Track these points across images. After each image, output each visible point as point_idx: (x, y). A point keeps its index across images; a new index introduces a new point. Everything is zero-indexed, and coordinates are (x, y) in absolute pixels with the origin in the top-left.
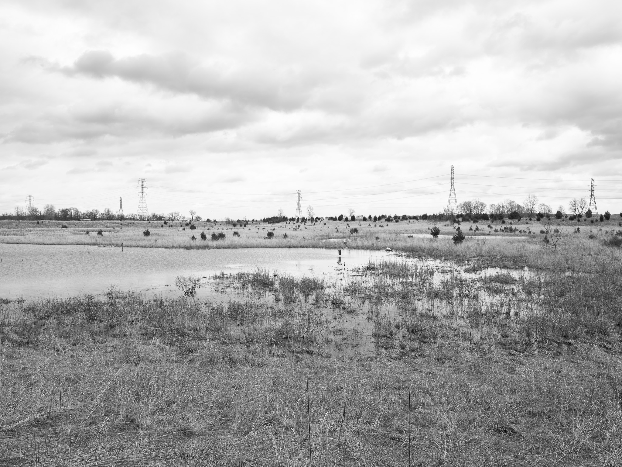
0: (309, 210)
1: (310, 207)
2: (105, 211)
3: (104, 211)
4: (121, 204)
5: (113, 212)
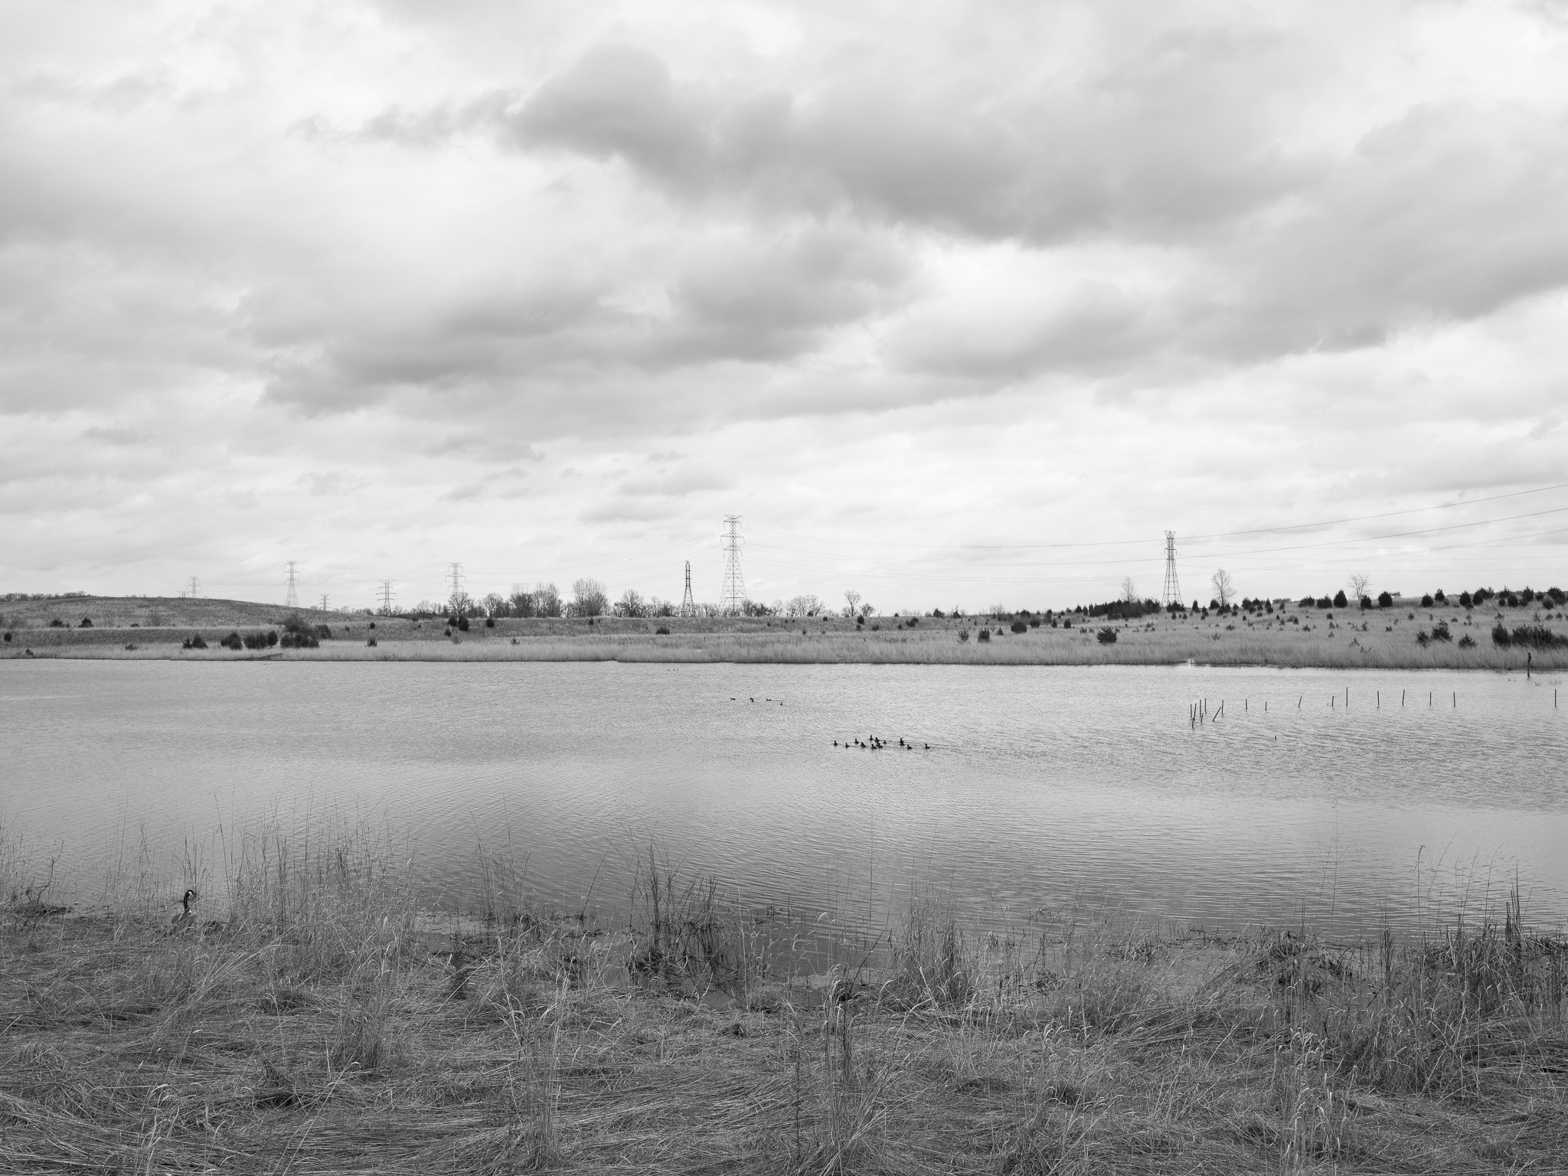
0: (1219, 582)
1: (1221, 573)
2: (625, 596)
3: (622, 596)
4: (688, 578)
5: (642, 599)
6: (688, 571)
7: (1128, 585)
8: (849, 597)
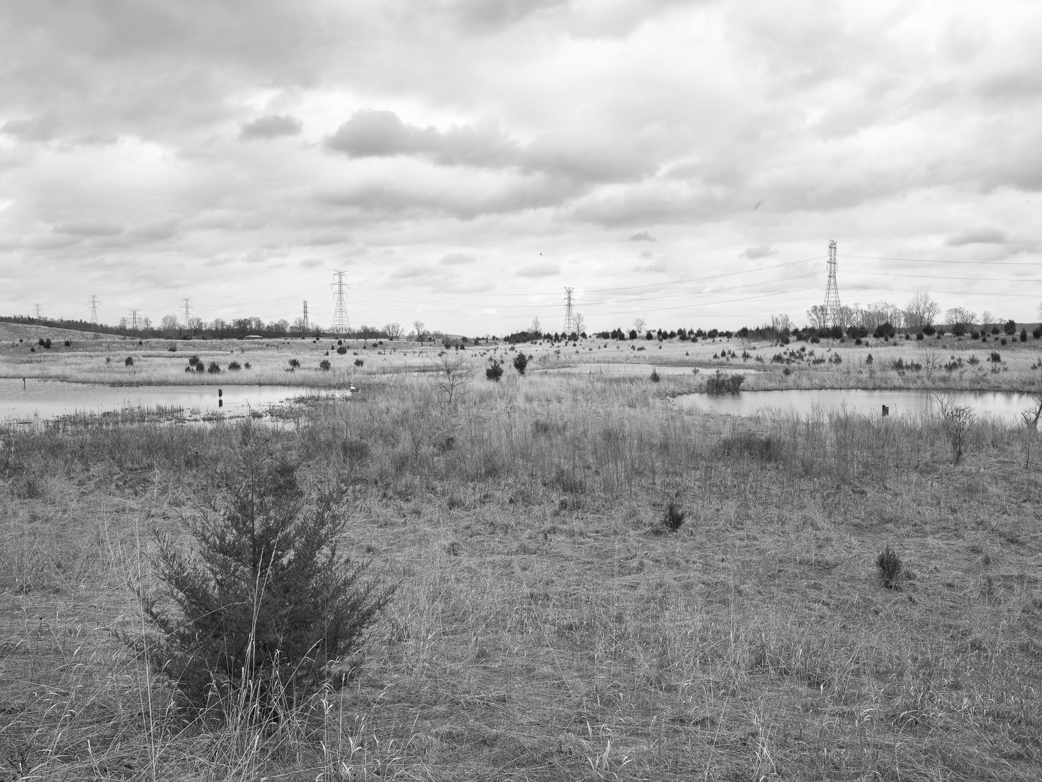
0: (577, 320)
6: (305, 307)
7: (536, 323)
8: (416, 325)
